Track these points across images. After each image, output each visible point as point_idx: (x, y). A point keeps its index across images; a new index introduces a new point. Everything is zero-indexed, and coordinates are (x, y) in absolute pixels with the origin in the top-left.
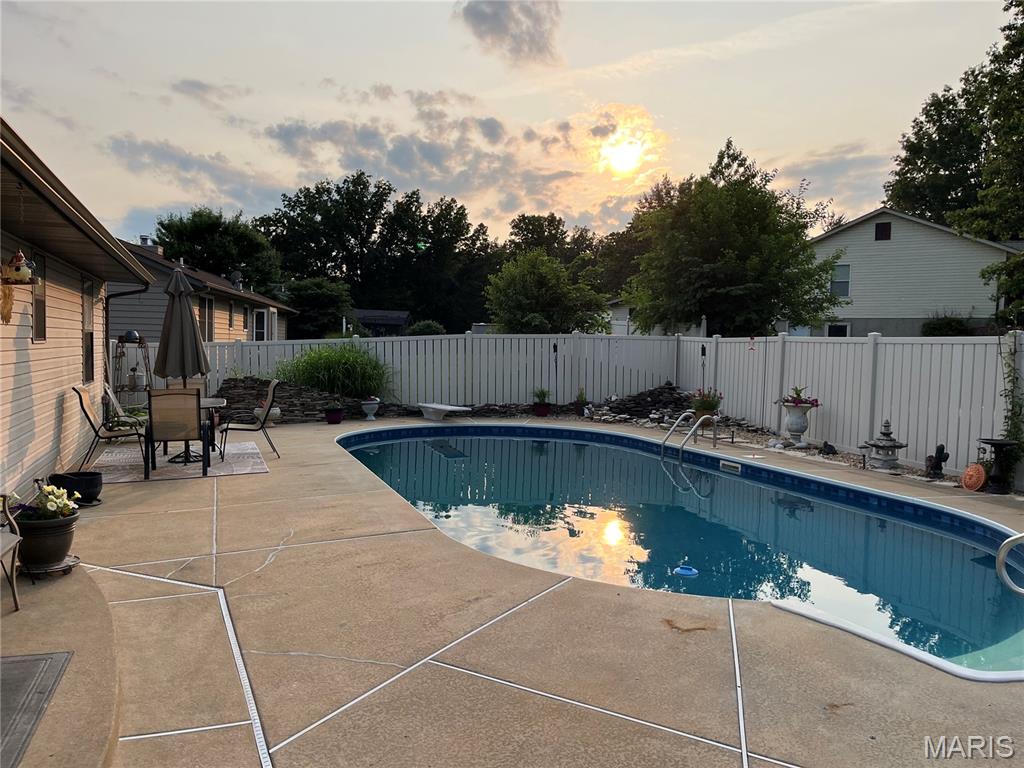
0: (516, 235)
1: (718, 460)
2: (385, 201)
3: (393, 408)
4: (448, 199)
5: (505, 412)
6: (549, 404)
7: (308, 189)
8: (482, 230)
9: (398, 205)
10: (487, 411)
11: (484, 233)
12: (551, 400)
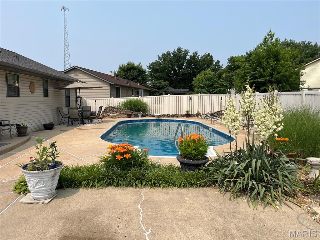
0: (230, 63)
1: (209, 127)
2: (187, 56)
3: (149, 115)
4: (207, 53)
5: (178, 116)
6: (190, 114)
7: (165, 54)
8: (218, 62)
9: (191, 56)
10: (173, 116)
11: (219, 63)
12: (190, 113)
